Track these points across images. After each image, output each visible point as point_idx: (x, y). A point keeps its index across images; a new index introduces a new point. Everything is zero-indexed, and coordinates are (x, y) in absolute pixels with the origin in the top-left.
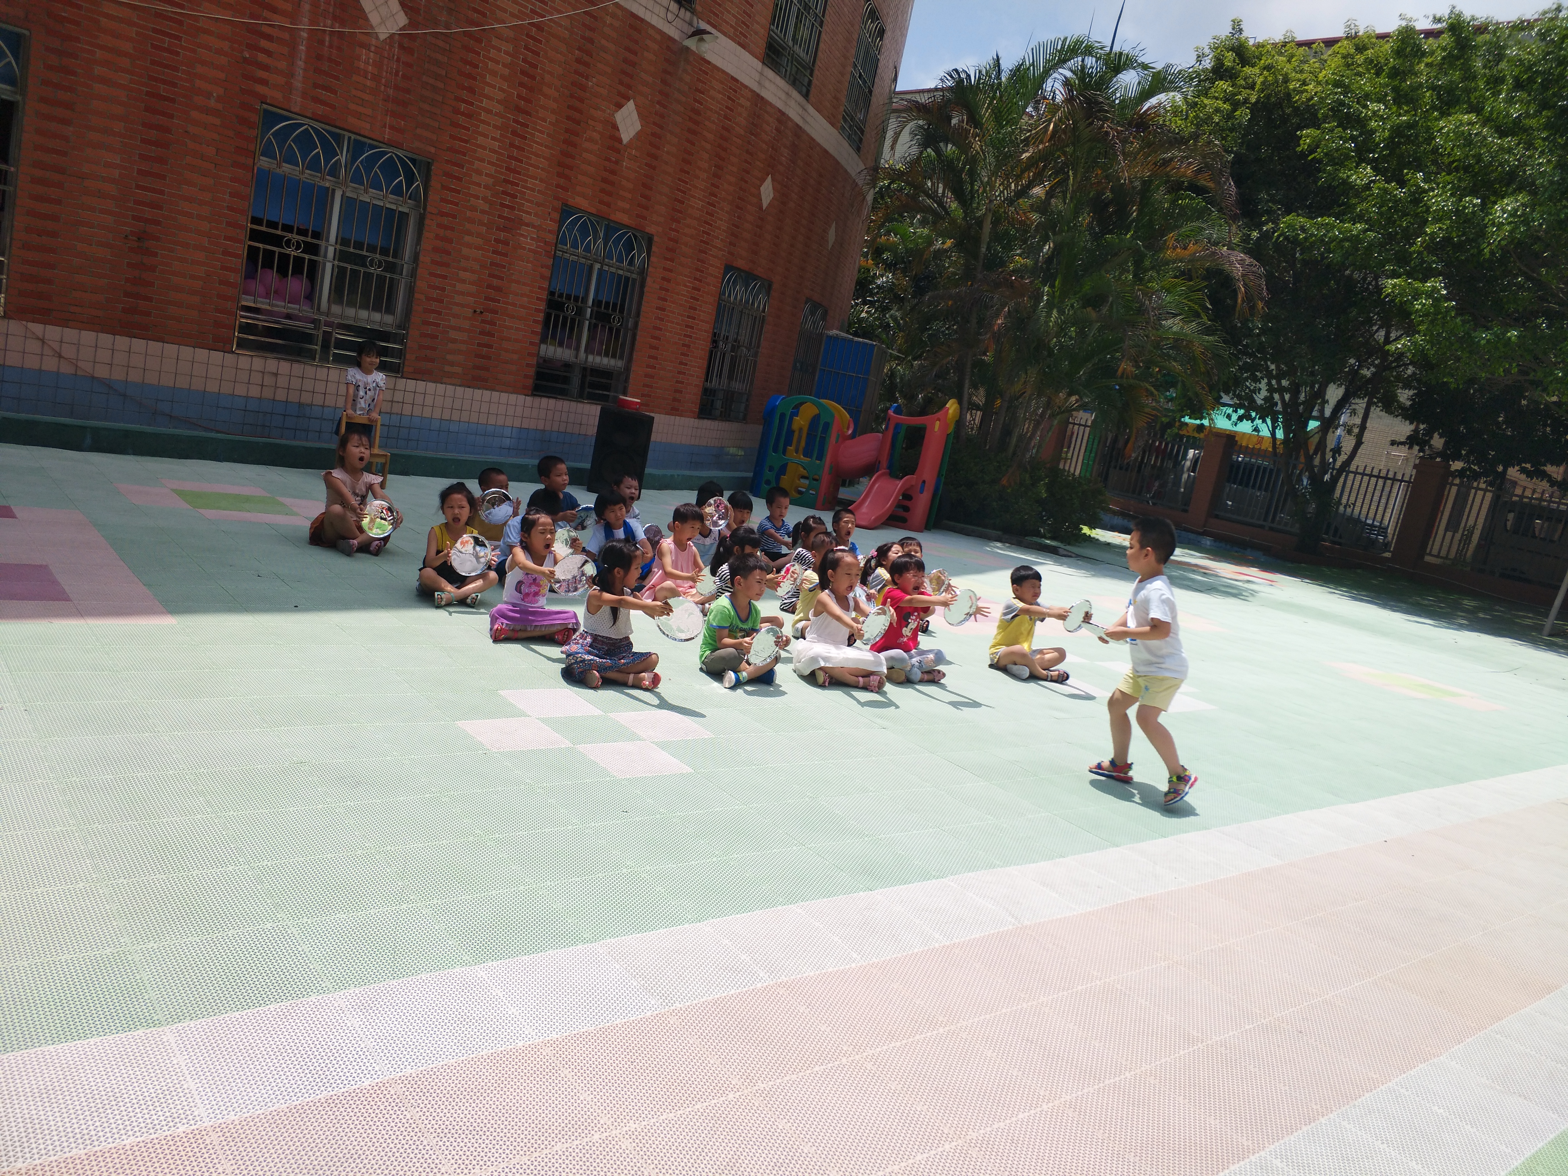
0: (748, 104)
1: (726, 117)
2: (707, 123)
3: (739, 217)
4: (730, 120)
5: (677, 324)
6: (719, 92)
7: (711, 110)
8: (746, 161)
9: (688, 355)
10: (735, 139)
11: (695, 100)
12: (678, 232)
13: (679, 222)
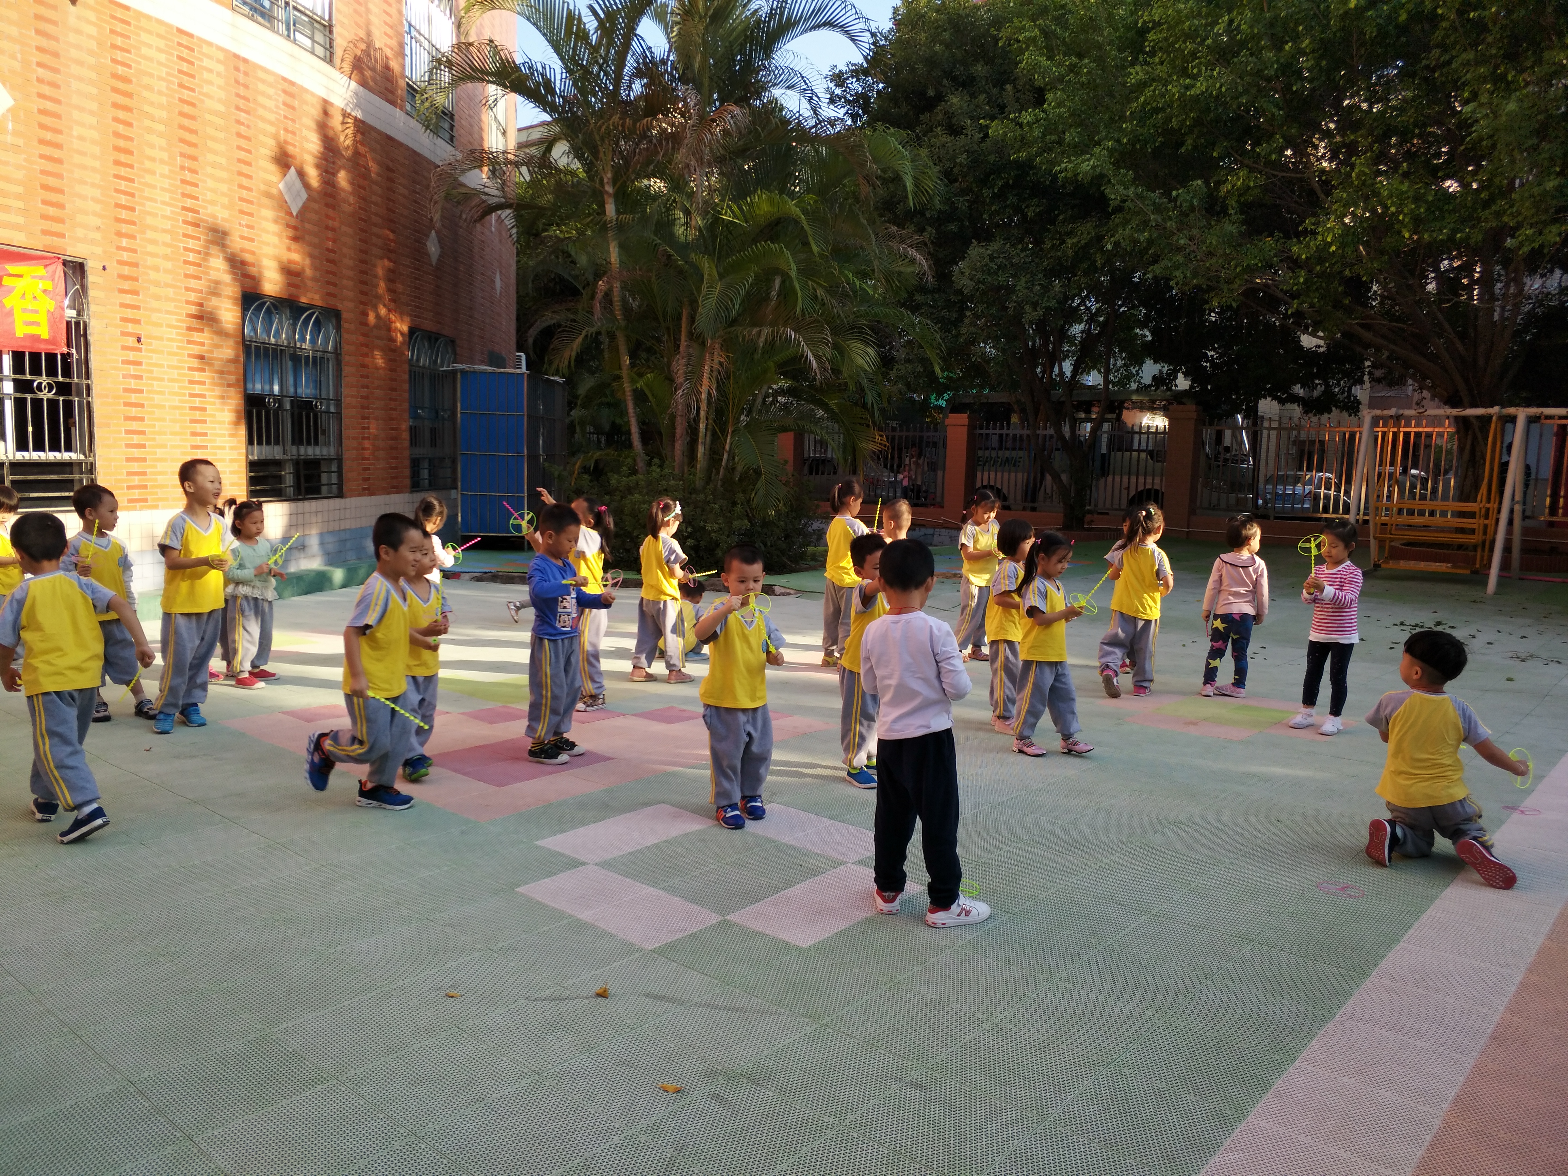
0: (221, 68)
1: (181, 85)
2: (146, 94)
3: (248, 226)
4: (193, 90)
5: (172, 380)
6: (159, 50)
7: (151, 75)
8: (240, 148)
9: (205, 422)
10: (208, 117)
11: (114, 61)
12: (134, 251)
13: (133, 237)
